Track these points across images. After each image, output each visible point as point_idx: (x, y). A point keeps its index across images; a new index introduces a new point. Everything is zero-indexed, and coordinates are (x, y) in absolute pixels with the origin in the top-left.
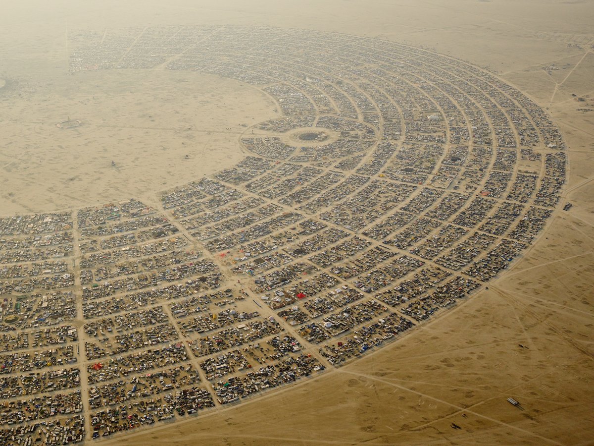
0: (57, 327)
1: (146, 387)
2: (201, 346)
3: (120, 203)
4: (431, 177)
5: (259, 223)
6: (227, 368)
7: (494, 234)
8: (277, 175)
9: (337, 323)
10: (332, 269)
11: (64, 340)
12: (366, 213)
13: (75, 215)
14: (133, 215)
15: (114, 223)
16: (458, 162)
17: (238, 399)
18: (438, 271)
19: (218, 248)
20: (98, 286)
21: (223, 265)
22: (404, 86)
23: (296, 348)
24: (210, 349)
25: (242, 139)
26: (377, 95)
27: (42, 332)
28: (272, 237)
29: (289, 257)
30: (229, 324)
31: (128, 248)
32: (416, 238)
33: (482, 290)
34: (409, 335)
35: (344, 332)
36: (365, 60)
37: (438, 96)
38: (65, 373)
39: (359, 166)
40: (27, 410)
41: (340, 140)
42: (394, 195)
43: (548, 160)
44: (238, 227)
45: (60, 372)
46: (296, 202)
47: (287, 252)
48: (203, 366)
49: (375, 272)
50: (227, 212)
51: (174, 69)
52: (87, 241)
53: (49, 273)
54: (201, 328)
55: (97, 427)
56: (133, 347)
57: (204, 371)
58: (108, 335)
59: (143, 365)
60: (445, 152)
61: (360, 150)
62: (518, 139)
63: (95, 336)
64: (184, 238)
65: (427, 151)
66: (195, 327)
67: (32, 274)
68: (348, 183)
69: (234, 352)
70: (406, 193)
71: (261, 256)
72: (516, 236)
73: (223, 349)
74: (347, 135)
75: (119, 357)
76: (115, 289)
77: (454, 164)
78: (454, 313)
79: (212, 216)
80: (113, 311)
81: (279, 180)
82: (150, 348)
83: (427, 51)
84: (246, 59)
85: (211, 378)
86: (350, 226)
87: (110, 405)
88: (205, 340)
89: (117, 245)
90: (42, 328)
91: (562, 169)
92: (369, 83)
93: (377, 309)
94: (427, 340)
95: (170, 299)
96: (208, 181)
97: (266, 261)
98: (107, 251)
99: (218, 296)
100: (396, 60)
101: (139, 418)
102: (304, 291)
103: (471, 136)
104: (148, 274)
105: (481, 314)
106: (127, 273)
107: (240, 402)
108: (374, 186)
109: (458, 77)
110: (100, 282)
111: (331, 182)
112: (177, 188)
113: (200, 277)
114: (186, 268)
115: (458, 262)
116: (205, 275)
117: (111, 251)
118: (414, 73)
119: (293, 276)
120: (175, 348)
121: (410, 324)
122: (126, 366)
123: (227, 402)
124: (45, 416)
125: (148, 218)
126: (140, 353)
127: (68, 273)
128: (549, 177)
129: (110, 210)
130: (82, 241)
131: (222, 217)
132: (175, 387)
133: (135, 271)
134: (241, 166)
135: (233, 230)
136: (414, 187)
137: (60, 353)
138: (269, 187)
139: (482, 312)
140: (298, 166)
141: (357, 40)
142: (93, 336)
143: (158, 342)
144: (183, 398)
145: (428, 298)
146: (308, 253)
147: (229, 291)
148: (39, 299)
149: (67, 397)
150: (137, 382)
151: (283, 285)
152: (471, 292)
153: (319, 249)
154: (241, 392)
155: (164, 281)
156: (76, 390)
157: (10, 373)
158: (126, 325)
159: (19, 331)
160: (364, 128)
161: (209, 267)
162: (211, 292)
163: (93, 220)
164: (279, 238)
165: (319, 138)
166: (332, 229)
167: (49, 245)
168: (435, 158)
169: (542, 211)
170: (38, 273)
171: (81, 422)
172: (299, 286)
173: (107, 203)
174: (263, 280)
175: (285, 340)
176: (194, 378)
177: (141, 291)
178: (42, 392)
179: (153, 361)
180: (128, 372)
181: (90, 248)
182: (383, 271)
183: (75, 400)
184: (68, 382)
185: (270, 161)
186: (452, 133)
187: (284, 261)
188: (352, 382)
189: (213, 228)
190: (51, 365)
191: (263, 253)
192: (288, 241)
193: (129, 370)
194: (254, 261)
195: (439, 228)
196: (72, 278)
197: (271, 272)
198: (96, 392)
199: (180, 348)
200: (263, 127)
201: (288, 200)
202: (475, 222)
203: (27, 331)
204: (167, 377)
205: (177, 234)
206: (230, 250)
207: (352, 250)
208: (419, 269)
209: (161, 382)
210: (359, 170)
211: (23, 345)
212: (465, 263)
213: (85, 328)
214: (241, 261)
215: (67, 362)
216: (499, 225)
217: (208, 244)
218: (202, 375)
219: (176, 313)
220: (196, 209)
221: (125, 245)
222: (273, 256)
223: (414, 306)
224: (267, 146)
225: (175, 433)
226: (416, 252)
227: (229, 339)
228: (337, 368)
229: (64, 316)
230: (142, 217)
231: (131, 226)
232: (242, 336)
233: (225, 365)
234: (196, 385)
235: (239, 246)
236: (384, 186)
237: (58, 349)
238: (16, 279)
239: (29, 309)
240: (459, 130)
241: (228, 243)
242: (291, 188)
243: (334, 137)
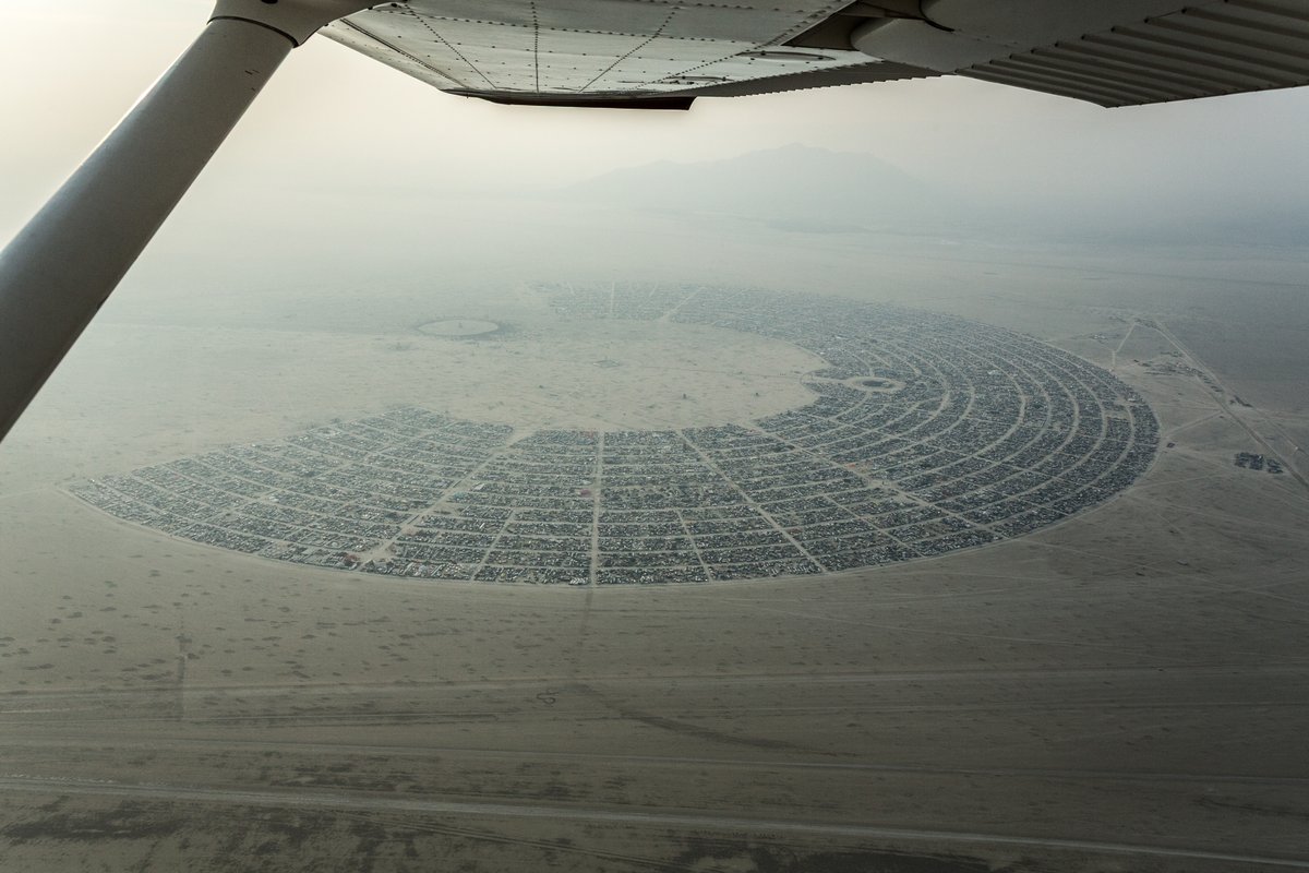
0: (735, 506)
1: (851, 544)
2: (880, 522)
3: (719, 426)
4: (1020, 419)
5: (871, 446)
6: (915, 535)
7: (1108, 461)
8: (862, 412)
9: (996, 512)
10: (966, 478)
11: (751, 515)
12: (972, 442)
13: (680, 433)
14: (741, 435)
15: (725, 440)
16: (1041, 409)
17: (939, 553)
18: (1068, 484)
19: (844, 461)
20: (749, 482)
21: (859, 472)
22: (946, 347)
23: (967, 526)
24: (890, 524)
25: (803, 384)
26: (922, 353)
27: (724, 509)
28: (891, 455)
29: (918, 469)
30: (895, 510)
31: (756, 458)
32: (1032, 462)
33: (1116, 498)
34: (1066, 523)
35: (1005, 518)
36: (888, 323)
37: (988, 357)
38: (770, 534)
39: (941, 408)
40: (755, 554)
41: (908, 388)
42: (991, 430)
43: (1134, 411)
44: (853, 448)
45: (765, 534)
46: (897, 432)
47: (914, 466)
48: (891, 534)
49: (1008, 482)
50: (833, 436)
51: (680, 322)
52: (710, 452)
53: (693, 472)
54: (871, 511)
55: (827, 565)
56: (818, 521)
57: (895, 537)
58: (788, 513)
59: (837, 532)
60: (1024, 401)
61: (934, 396)
62: (1094, 394)
63: (776, 513)
64: (806, 453)
65: (1004, 400)
66: (864, 510)
67: (677, 472)
68: (939, 420)
69: (913, 526)
70: (1003, 430)
71: (891, 468)
72: (1130, 464)
73: (902, 524)
74: (912, 384)
75: (811, 526)
76: (768, 484)
77: (1038, 410)
78: (1098, 511)
79: (821, 439)
80: (779, 498)
81: (867, 415)
82: (835, 522)
83: (953, 318)
84: (755, 317)
85: (905, 541)
86: (963, 451)
87: (828, 554)
88: (881, 518)
89: (743, 455)
90: (721, 507)
91: (1150, 416)
92: (906, 342)
93: (1026, 505)
94: (1083, 526)
95: (826, 492)
96: (795, 413)
97: (899, 471)
98: (736, 459)
99: (871, 492)
100: (923, 324)
101: (860, 562)
102: (950, 491)
103: (1043, 390)
104: (791, 476)
105: (1124, 511)
106: (770, 474)
107: (942, 555)
108: (967, 424)
109: (1001, 342)
110: (749, 480)
111: (921, 418)
112: (767, 417)
113: (843, 479)
114: (824, 473)
115: (1083, 478)
116: (847, 478)
117: (740, 459)
118: (950, 336)
119: (932, 482)
120: (857, 522)
121: (1062, 516)
122: (822, 532)
123: (929, 555)
124: (776, 558)
125: (756, 438)
126: (828, 525)
127: (713, 473)
128: (1141, 423)
129: (715, 430)
130: (705, 452)
131: (831, 440)
132: (877, 545)
133: (776, 473)
134: (820, 404)
135: (849, 449)
136: (1008, 426)
137: (753, 522)
138: (861, 420)
140: (879, 406)
141: (867, 304)
142: (774, 513)
143: (839, 518)
144: (889, 552)
145: (1069, 500)
146: (935, 467)
147: (878, 489)
148: (700, 489)
149: (784, 548)
150: (840, 541)
151: (926, 487)
152: (1107, 498)
153: (943, 465)
154: (939, 549)
155: (811, 481)
156: (788, 544)
157: (719, 533)
158: (800, 507)
159: (701, 509)
160: (926, 379)
161: (847, 473)
162: (861, 489)
163: (703, 438)
164: (898, 456)
165: (884, 385)
166: (946, 452)
167: (674, 453)
168: (1016, 405)
169: (1147, 447)
170: (682, 472)
171: (811, 562)
172: (942, 488)
173: (706, 426)
174: (906, 483)
175: (954, 521)
176: (889, 540)
177: (794, 486)
178: (759, 545)
179: (844, 529)
180: (827, 535)
181: (718, 457)
182: (1015, 482)
183: (792, 549)
184: (778, 539)
185: (846, 401)
186: (1022, 387)
187: (916, 472)
188: (1033, 547)
189: (828, 447)
190: (752, 529)
191: (891, 466)
192: (909, 459)
194: (887, 471)
195: (1051, 456)
196: (719, 476)
197: (908, 478)
198: (809, 546)
199: (862, 523)
200: (819, 373)
201: (888, 430)
202: (1084, 452)
203: (709, 508)
204: (865, 539)
205: (795, 451)
206: (857, 463)
207: (976, 467)
208: (1049, 482)
209: (862, 542)
210: (943, 411)
211: (713, 516)
212: (1091, 480)
213: (762, 508)
214: (874, 470)
215: (766, 528)
216: (1109, 455)
217: (832, 458)
218: (895, 539)
219: (840, 502)
220: (799, 434)
221: (751, 456)
222: (902, 468)
223: (1059, 505)
224: (835, 390)
225: (899, 571)
226: (1039, 470)
227: (902, 519)
228: (1013, 539)
229: (736, 500)
230: (750, 437)
231: (746, 443)
232: (913, 517)
233: (911, 534)
234: (895, 545)
235: (864, 460)
236: (977, 424)
237: (749, 520)
238: (664, 475)
240: (1028, 385)
241: (851, 458)
242: (884, 422)
243: (899, 386)
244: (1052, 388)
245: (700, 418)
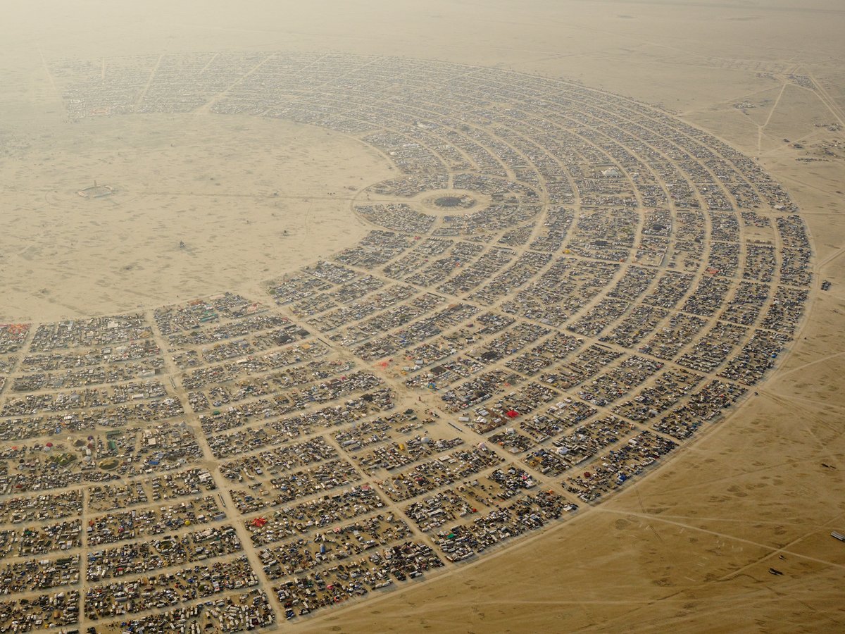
0: (180, 471)
1: (339, 546)
2: (397, 487)
3: (211, 298)
4: (633, 252)
5: (421, 319)
6: (444, 514)
7: (743, 323)
8: (423, 255)
9: (576, 447)
10: (542, 377)
11: (198, 489)
12: (563, 301)
13: (150, 317)
14: (237, 315)
15: (213, 326)
16: (662, 231)
17: (474, 554)
18: (686, 374)
19: (374, 355)
20: (219, 413)
21: (390, 378)
22: (556, 131)
23: (529, 483)
24: (411, 491)
25: (356, 207)
26: (523, 144)
27: (160, 479)
28: (444, 338)
29: (477, 364)
30: (425, 456)
31: (245, 360)
32: (641, 332)
33: (750, 397)
34: (675, 460)
35: (587, 458)
36: (490, 98)
37: (607, 145)
38: (216, 533)
39: (531, 240)
40: (177, 587)
41: (493, 206)
42: (592, 276)
43: (781, 225)
44: (393, 326)
45: (207, 533)
46: (462, 289)
47: (472, 357)
48: (408, 513)
49: (601, 378)
50: (369, 307)
51: (224, 113)
52: (182, 352)
53: (141, 398)
54: (388, 462)
55: (288, 603)
56: (300, 493)
57: (413, 521)
58: (259, 480)
59: (324, 517)
60: (642, 218)
61: (525, 218)
62: (732, 199)
63: (241, 481)
64: (321, 343)
65: (617, 218)
66: (379, 461)
67: (117, 401)
68: (525, 262)
69: (445, 492)
70: (608, 274)
71: (438, 364)
72: (772, 326)
73: (429, 489)
74: (501, 198)
75: (287, 507)
76: (246, 416)
77: (658, 233)
78: (724, 427)
79: (351, 313)
80: (254, 446)
81: (427, 261)
82: (326, 493)
83: (571, 85)
84: (323, 99)
85: (426, 529)
86: (547, 320)
87: (296, 573)
88: (399, 479)
89: (228, 356)
90: (159, 474)
91: (801, 235)
92: (507, 128)
93: (621, 427)
94: (701, 464)
95: (330, 426)
96: (328, 265)
97: (448, 371)
98: (215, 364)
99: (398, 419)
100: (533, 97)
101: (344, 588)
102: (515, 407)
103: (669, 197)
104: (286, 394)
105: (760, 426)
106: (256, 393)
107: (477, 559)
108: (561, 266)
109: (625, 119)
110: (221, 408)
111: (500, 261)
112: (286, 275)
113: (362, 394)
114: (338, 384)
115: (707, 361)
116: (369, 392)
117: (221, 364)
118: (563, 114)
119: (492, 389)
120: (361, 491)
121: (670, 445)
122: (300, 519)
123: (459, 560)
124: (208, 593)
125: (259, 318)
126: (314, 501)
127: (170, 397)
128: (789, 248)
129: (201, 309)
130: (174, 353)
131: (365, 313)
132: (380, 544)
133: (266, 390)
134: (367, 244)
135: (387, 330)
136: (615, 265)
137: (198, 507)
138: (417, 271)
139: (760, 424)
140: (447, 242)
141: (470, 70)
142: (237, 481)
143: (335, 485)
144: (396, 558)
145: (683, 410)
146: (502, 357)
147: (409, 412)
148: (139, 434)
149: (230, 565)
150: (324, 539)
151: (482, 400)
152: (738, 399)
153: (515, 351)
154: (474, 545)
155: (313, 403)
156: (239, 556)
157: (134, 537)
158: (281, 464)
159: (126, 481)
160: (520, 188)
161: (371, 381)
162: (383, 414)
163: (181, 324)
164: (454, 338)
165: (462, 203)
166: (523, 324)
167: (127, 359)
168: (631, 226)
169: (795, 292)
170: (125, 398)
171: (263, 598)
172: (505, 402)
173: (194, 300)
174: (453, 396)
175: (511, 473)
176: (402, 530)
177: (285, 417)
178: (191, 561)
179: (336, 510)
180: (306, 527)
181: (190, 362)
182: (612, 378)
183: (243, 569)
184: (224, 545)
185: (405, 236)
186: (642, 193)
187: (473, 370)
188: (620, 524)
189: (357, 328)
190: (191, 524)
191: (439, 360)
192: (468, 343)
193: (307, 525)
194: (431, 371)
195: (667, 319)
196: (178, 404)
197: (460, 383)
198: (270, 557)
199: (368, 492)
200: (380, 189)
201: (449, 287)
202: (712, 309)
203: (137, 478)
204: (363, 531)
205: (309, 339)
206: (392, 357)
207: (561, 352)
208: (659, 373)
209: (358, 538)
210: (533, 245)
211: (139, 498)
212: (718, 363)
213: (222, 471)
214: (412, 371)
215: (214, 519)
216: (745, 312)
217: (358, 351)
218: (412, 525)
219: (346, 445)
220: (323, 304)
221: (240, 355)
222: (454, 363)
223: (669, 421)
224: (395, 216)
225: (402, 605)
226: (648, 351)
227: (432, 476)
228: (593, 506)
229: (186, 457)
230: (250, 317)
231: (240, 330)
232: (450, 471)
233: (439, 510)
234: (408, 540)
235: (402, 352)
236: (575, 265)
237: (193, 502)
238: (95, 408)
239: (130, 450)
240: (650, 189)
241: (386, 348)
242: (448, 272)
243: (483, 201)
244: (682, 193)
245: (192, 283)
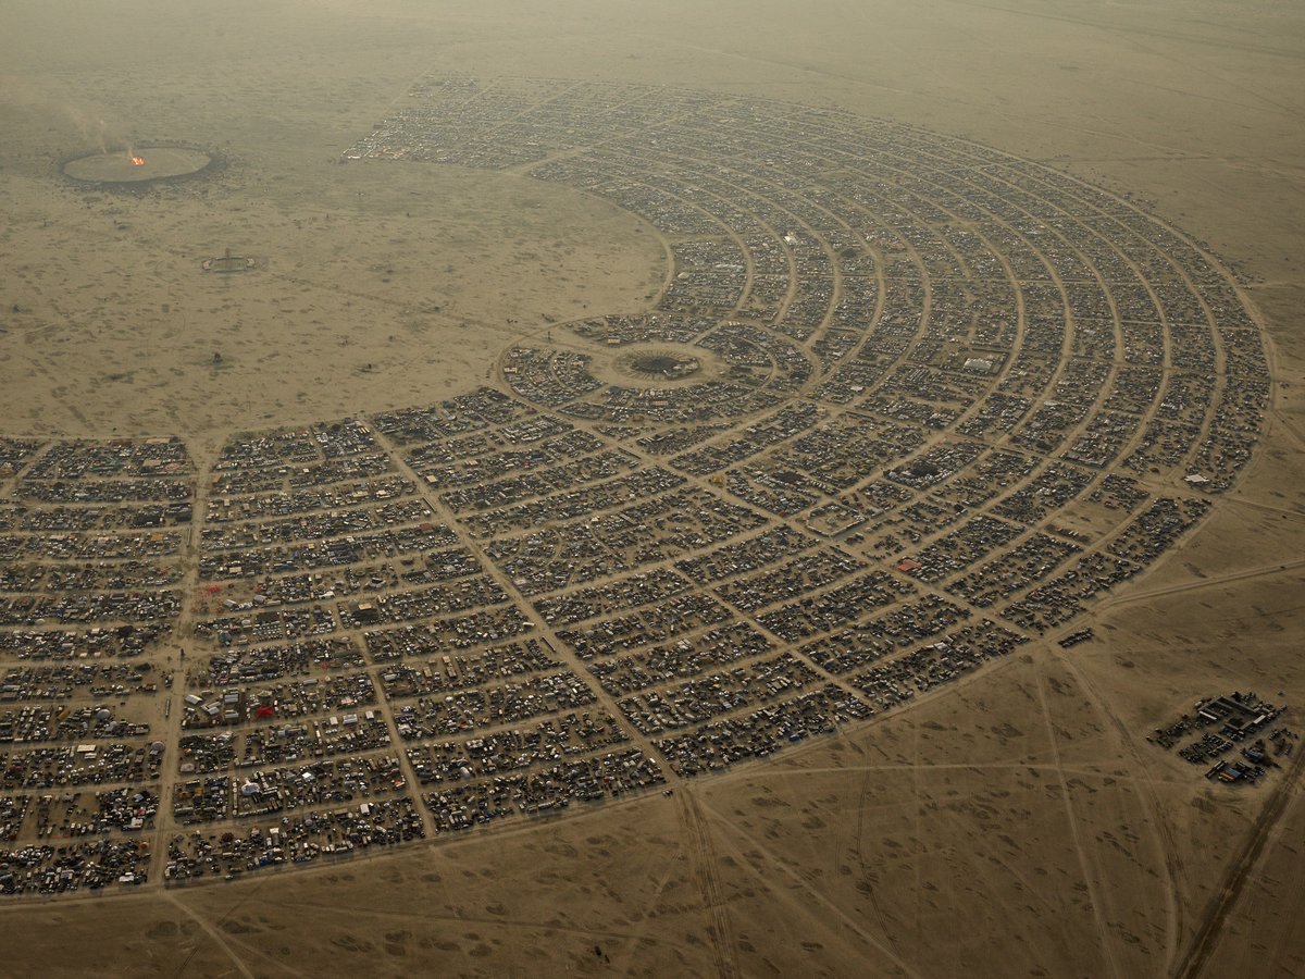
3: (147, 441)
4: (824, 503)
5: (354, 537)
7: (827, 666)
9: (270, 790)
10: (390, 668)
12: (593, 558)
13: (44, 451)
14: (144, 471)
15: (94, 479)
16: (925, 478)
18: (604, 726)
19: (221, 573)
21: (194, 611)
22: (991, 280)
23: (135, 823)
25: (513, 348)
26: (907, 293)
28: (347, 572)
29: (332, 623)
30: (71, 738)
31: (62, 537)
32: (638, 639)
35: (264, 813)
37: (1043, 317)
39: (692, 449)
41: (712, 384)
42: (697, 529)
43: (1153, 512)
44: (306, 537)
46: (477, 504)
47: (340, 611)
49: (469, 695)
50: (317, 500)
51: (541, 178)
52: (12, 507)
54: (16, 732)
60: (919, 451)
61: (733, 413)
62: (1129, 448)
64: (184, 538)
65: (880, 441)
66: (7, 728)
68: (626, 483)
69: (17, 798)
70: (728, 530)
71: (282, 608)
72: (869, 684)
73: (6, 787)
74: (741, 374)
77: (910, 481)
78: (536, 832)
79: (281, 503)
81: (493, 450)
83: (1133, 207)
84: (707, 175)
86: (527, 582)
89: (51, 526)
92: (918, 262)
93: (384, 780)
94: (411, 879)
95: (25, 657)
96: (353, 426)
97: (279, 622)
98: (23, 534)
99: (115, 674)
100: (1034, 219)
103: (1021, 423)
104: (41, 598)
105: (594, 849)
106: (7, 587)
108: (676, 500)
109: (1141, 278)
111: (594, 473)
112: (280, 429)
113: (125, 625)
114: (119, 601)
115: (671, 715)
116: (136, 625)
117: (29, 535)
118: (1045, 253)
119: (296, 666)
121: (413, 832)
125: (161, 483)
128: (1108, 555)
129: (115, 452)
131: (299, 509)
133: (27, 586)
134: (449, 407)
135: (289, 541)
136: (760, 519)
139: (598, 846)
140: (565, 426)
141: (996, 161)
145: (515, 783)
146: (379, 622)
147: (145, 668)
151: (258, 680)
152: (625, 793)
153: (410, 619)
160: (795, 364)
161: (162, 610)
162: (111, 661)
163: (64, 468)
164: (358, 576)
165: (673, 371)
166: (483, 580)
168: (883, 460)
169: (1001, 637)
172: (284, 691)
173: (125, 438)
174: (231, 661)
175: (134, 800)
182: (486, 698)
185: (519, 404)
186: (985, 408)
187: (314, 630)
188: (163, 929)
189: (256, 528)
191: (290, 603)
192: (366, 588)
194: (258, 616)
195: (713, 627)
197: (264, 646)
200: (587, 327)
201: (464, 497)
202: (811, 629)
205: (178, 528)
206: (240, 582)
207: (472, 637)
210: (681, 458)
212: (683, 723)
214: (235, 609)
216: (861, 648)
217: (211, 561)
220: (267, 482)
221: (66, 529)
222: (305, 612)
223: (464, 794)
226: (602, 671)
227: (37, 769)
228: (166, 887)
230: (154, 478)
231: (116, 494)
232: (70, 769)
235: (263, 578)
236: (699, 504)
240: (1007, 404)
241: (249, 567)
242: (498, 473)
243: (709, 374)
244: (1053, 421)
245: (159, 414)
